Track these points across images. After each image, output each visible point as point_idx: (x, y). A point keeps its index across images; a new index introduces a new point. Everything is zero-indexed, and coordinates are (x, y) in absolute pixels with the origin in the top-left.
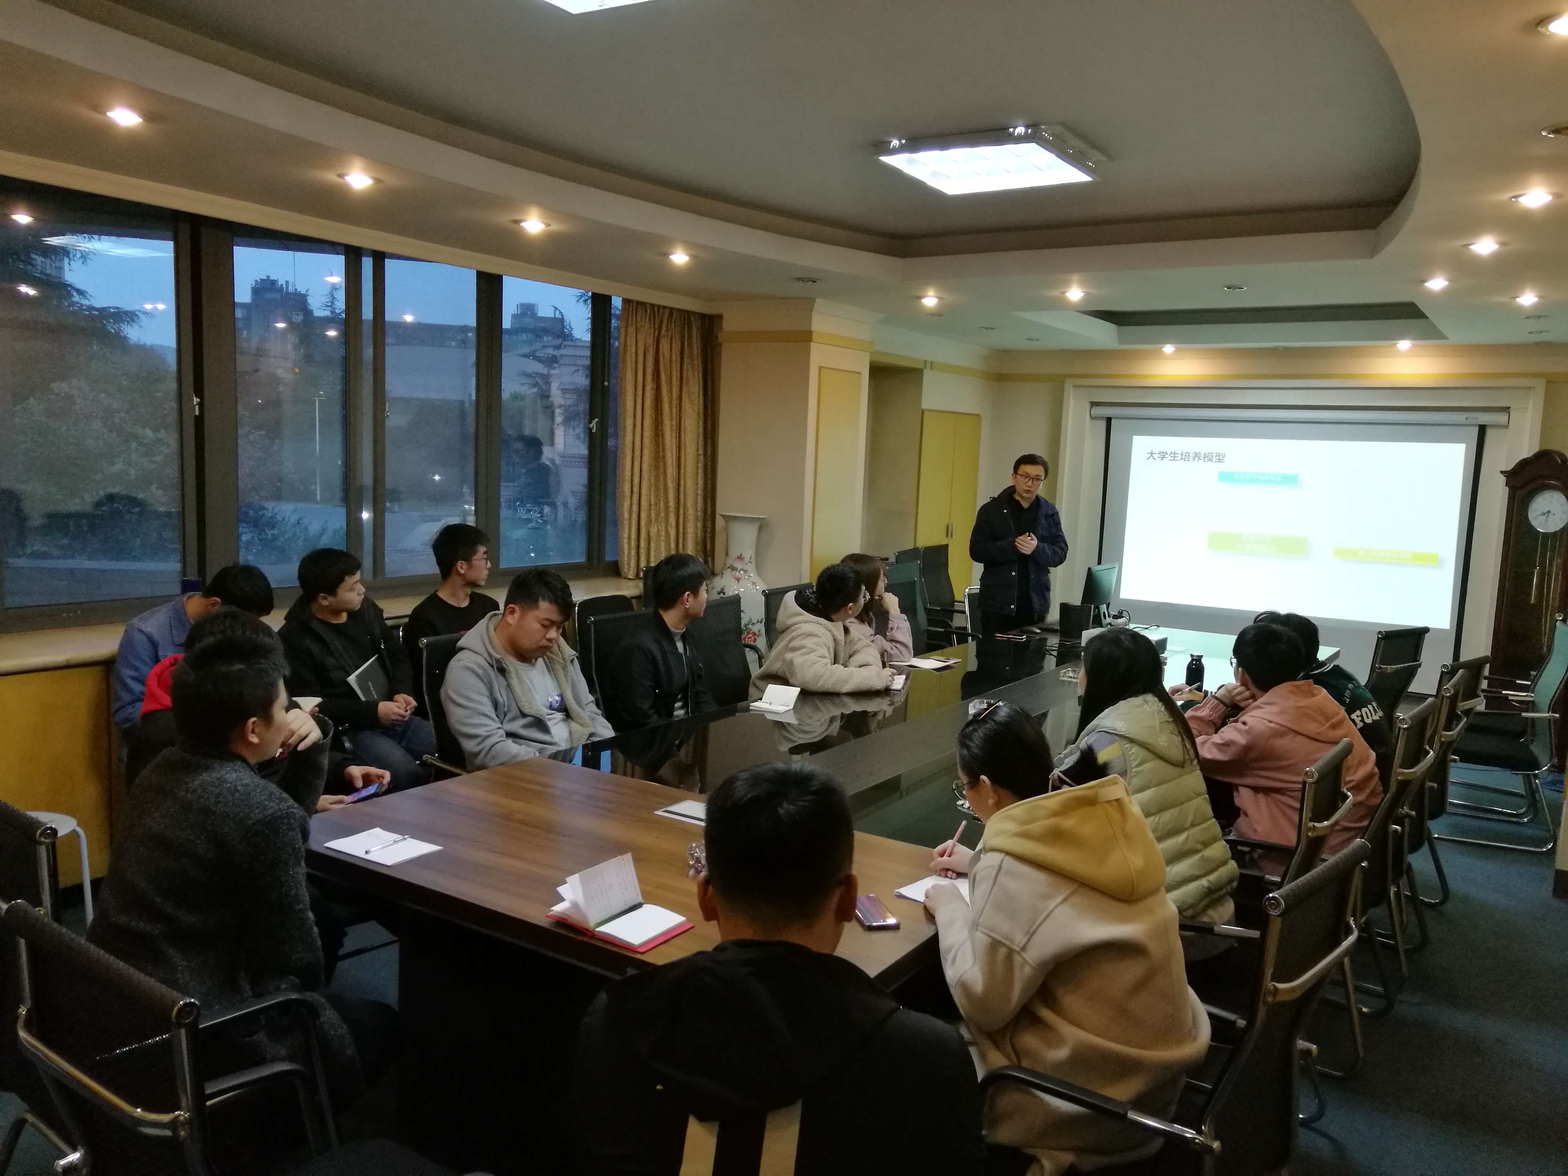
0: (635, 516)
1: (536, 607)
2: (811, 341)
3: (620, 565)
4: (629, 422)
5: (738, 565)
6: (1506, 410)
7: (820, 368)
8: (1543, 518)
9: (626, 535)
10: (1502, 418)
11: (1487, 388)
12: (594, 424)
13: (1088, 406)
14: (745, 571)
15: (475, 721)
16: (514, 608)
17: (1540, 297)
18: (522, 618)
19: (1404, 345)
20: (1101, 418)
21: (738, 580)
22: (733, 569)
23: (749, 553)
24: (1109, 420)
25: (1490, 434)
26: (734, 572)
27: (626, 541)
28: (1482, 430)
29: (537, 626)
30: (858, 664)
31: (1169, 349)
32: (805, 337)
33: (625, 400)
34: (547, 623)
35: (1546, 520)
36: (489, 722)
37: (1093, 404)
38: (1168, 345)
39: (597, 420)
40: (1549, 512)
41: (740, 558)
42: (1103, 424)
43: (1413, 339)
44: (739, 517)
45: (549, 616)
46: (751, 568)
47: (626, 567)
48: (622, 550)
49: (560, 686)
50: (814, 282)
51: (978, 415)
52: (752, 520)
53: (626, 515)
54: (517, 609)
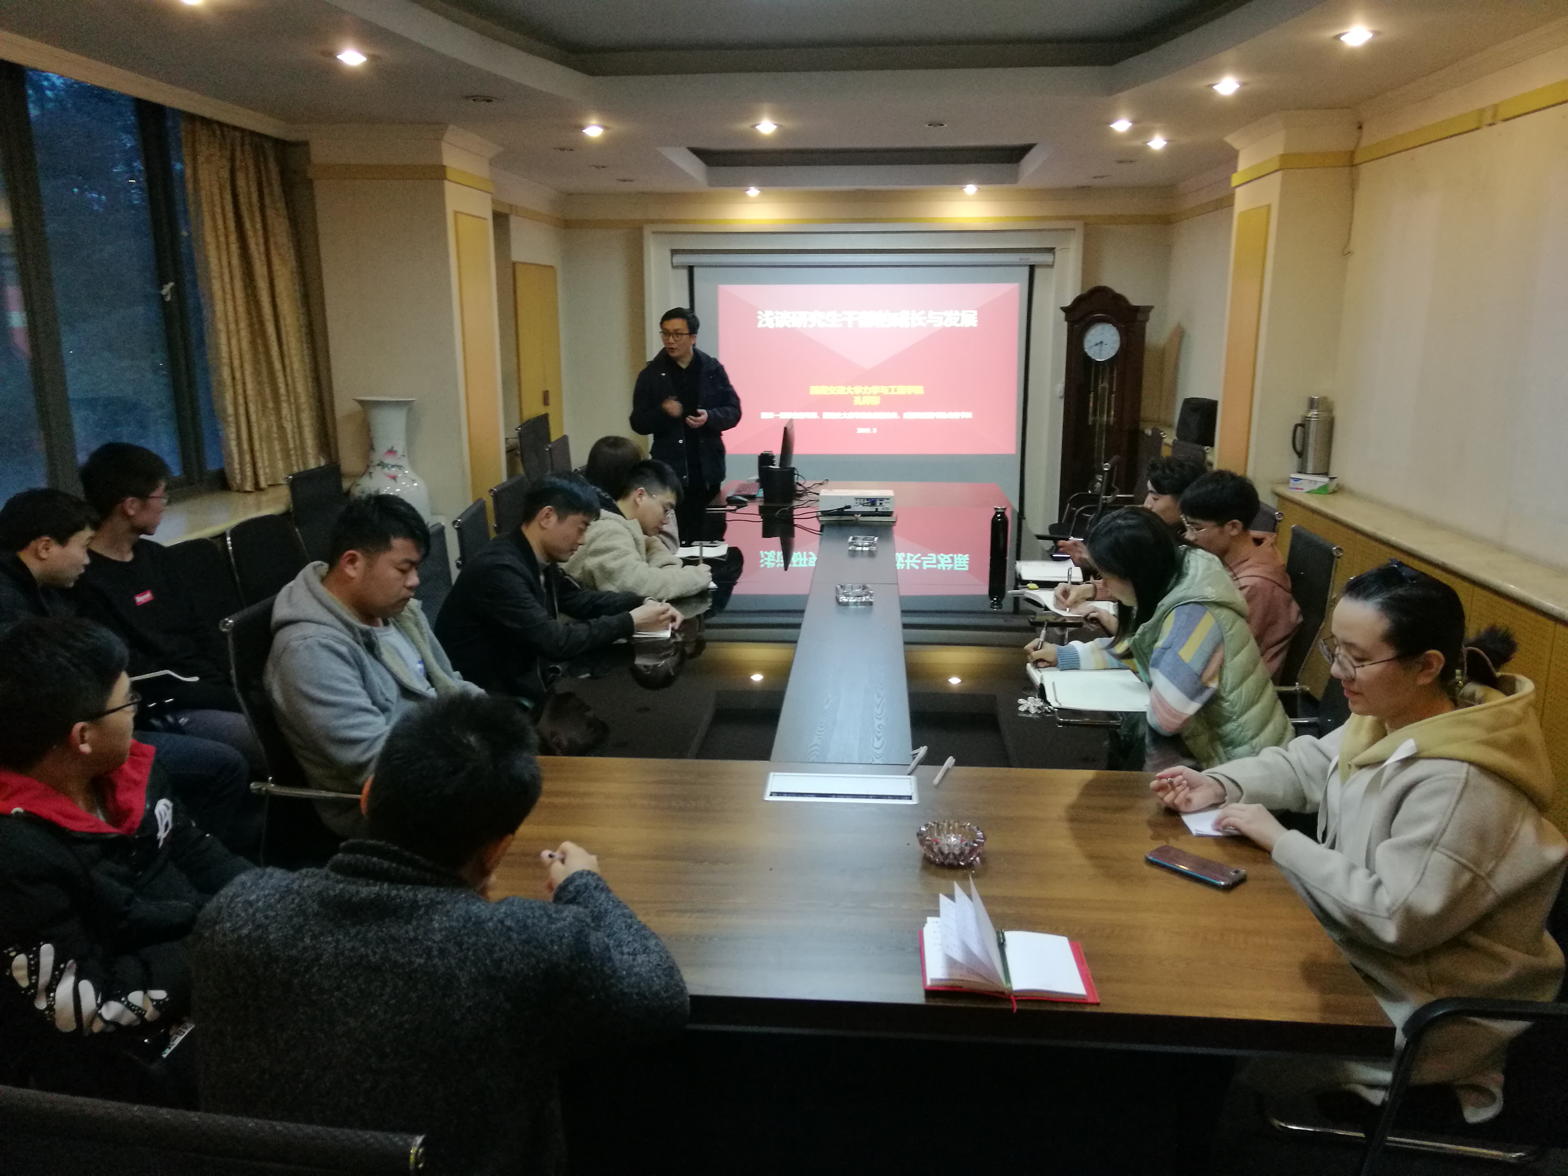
0: (242, 410)
1: (389, 547)
2: (445, 178)
3: (228, 476)
4: (216, 285)
5: (389, 460)
6: (1051, 250)
7: (456, 213)
8: (1097, 348)
9: (233, 436)
10: (1047, 258)
11: (1040, 230)
12: (167, 289)
13: (669, 254)
14: (400, 467)
15: (352, 721)
16: (354, 555)
17: (1168, 141)
18: (370, 566)
19: (971, 189)
20: (683, 267)
21: (394, 478)
22: (382, 465)
23: (400, 446)
24: (691, 269)
25: (1038, 272)
26: (386, 470)
27: (233, 443)
28: (1032, 268)
29: (393, 573)
30: (660, 563)
31: (753, 192)
32: (439, 173)
33: (206, 257)
34: (405, 566)
35: (1101, 350)
36: (369, 718)
37: (674, 252)
38: (752, 188)
39: (171, 284)
40: (1101, 342)
41: (391, 452)
42: (684, 273)
43: (979, 183)
44: (378, 402)
45: (408, 557)
46: (404, 462)
47: (238, 477)
48: (230, 455)
49: (419, 650)
50: (488, 101)
51: (552, 267)
52: (398, 404)
53: (230, 410)
54: (359, 554)
